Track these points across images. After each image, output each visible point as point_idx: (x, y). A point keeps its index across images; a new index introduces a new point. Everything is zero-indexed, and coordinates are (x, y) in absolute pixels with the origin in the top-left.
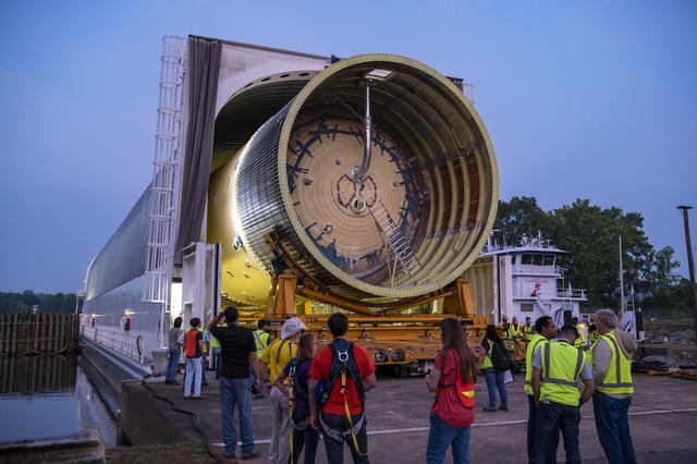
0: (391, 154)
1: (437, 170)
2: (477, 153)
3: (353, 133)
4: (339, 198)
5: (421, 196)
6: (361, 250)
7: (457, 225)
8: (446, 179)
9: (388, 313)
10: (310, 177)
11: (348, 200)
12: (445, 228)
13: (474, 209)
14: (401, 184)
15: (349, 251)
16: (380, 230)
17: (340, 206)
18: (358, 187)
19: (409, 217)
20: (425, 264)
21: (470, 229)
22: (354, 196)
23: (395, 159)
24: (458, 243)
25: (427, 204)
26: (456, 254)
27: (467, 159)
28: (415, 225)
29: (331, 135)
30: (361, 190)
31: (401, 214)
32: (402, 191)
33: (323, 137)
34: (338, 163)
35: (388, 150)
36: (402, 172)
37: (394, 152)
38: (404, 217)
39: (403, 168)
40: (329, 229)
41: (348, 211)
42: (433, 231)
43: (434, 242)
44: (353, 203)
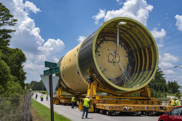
0: (124, 47)
1: (138, 52)
2: (151, 47)
3: (113, 41)
4: (109, 60)
5: (133, 60)
6: (115, 76)
7: (145, 69)
8: (141, 55)
9: (124, 95)
10: (100, 54)
11: (111, 61)
12: (140, 70)
13: (150, 64)
14: (127, 56)
15: (111, 76)
16: (121, 70)
17: (109, 62)
18: (114, 57)
19: (129, 66)
20: (135, 81)
21: (149, 71)
22: (113, 60)
23: (125, 49)
24: (145, 75)
25: (135, 63)
26: (145, 78)
27: (148, 49)
28: (131, 69)
29: (106, 41)
30: (115, 58)
31: (127, 65)
32: (127, 59)
33: (104, 42)
34: (108, 50)
35: (123, 46)
36: (127, 53)
37: (125, 47)
38: (128, 66)
39: (128, 51)
40: (106, 69)
41: (111, 64)
42: (136, 71)
43: (137, 74)
44: (113, 62)
